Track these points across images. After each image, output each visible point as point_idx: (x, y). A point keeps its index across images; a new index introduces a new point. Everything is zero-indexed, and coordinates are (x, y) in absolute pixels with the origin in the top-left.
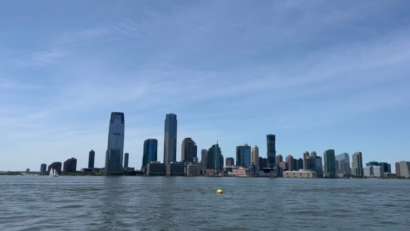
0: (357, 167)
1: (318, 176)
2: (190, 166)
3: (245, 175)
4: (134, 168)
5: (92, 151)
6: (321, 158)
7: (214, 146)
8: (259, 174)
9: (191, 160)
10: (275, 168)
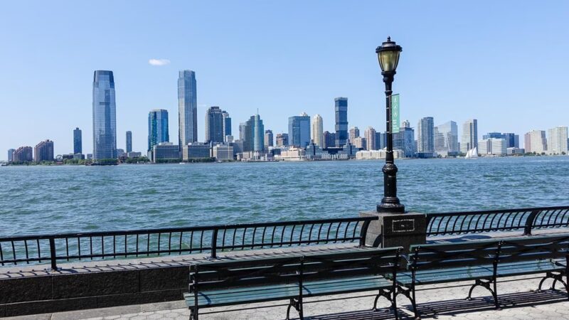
0: (469, 141)
1: (407, 157)
2: (218, 149)
3: (298, 159)
4: (140, 153)
5: (77, 129)
6: (413, 131)
7: (253, 118)
8: (320, 157)
9: (220, 140)
10: (345, 147)
